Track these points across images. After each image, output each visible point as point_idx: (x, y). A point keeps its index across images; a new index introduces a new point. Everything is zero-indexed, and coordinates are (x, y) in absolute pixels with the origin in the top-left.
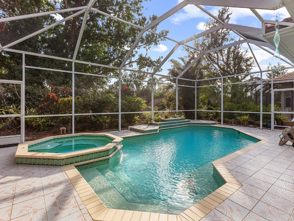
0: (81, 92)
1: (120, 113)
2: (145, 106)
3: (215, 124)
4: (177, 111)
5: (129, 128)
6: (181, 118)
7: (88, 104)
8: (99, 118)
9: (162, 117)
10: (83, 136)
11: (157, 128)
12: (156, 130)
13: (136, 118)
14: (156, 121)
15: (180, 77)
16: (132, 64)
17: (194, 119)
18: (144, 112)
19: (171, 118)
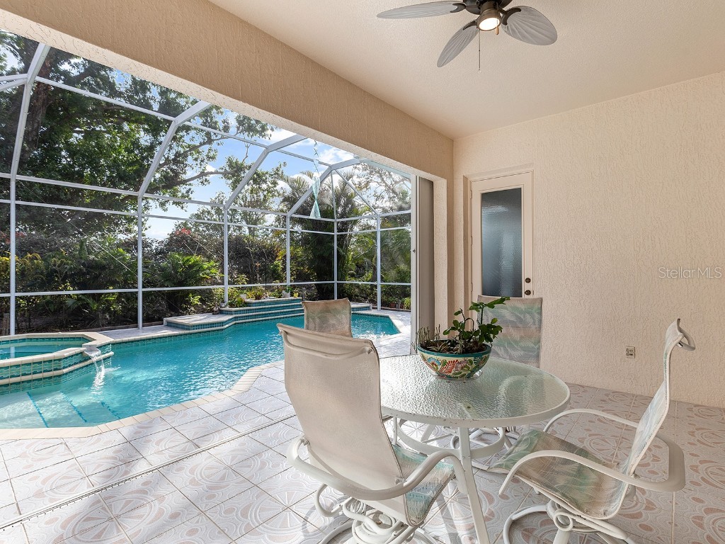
0: (56, 244)
1: (140, 290)
3: (367, 308)
4: (288, 282)
5: (164, 321)
6: (292, 298)
7: (56, 272)
8: (90, 301)
10: (31, 339)
13: (196, 300)
16: (207, 178)
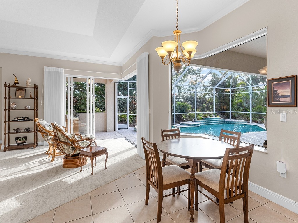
1: (174, 113)
2: (190, 109)
3: (246, 122)
4: (214, 112)
5: (180, 123)
6: (217, 117)
9: (203, 116)
11: (199, 123)
12: (199, 125)
13: (184, 117)
14: (198, 119)
15: (217, 86)
17: (229, 118)
18: (189, 113)
19: (209, 117)
